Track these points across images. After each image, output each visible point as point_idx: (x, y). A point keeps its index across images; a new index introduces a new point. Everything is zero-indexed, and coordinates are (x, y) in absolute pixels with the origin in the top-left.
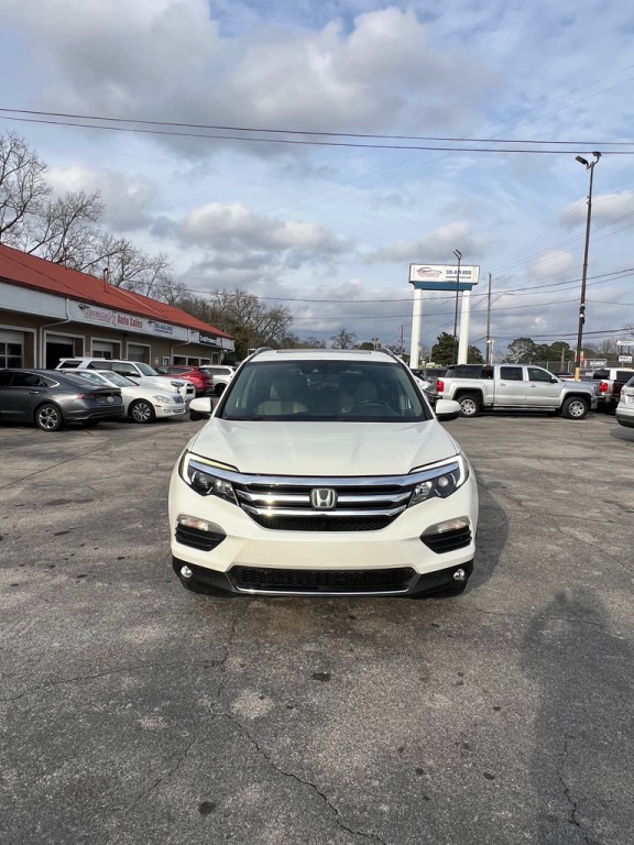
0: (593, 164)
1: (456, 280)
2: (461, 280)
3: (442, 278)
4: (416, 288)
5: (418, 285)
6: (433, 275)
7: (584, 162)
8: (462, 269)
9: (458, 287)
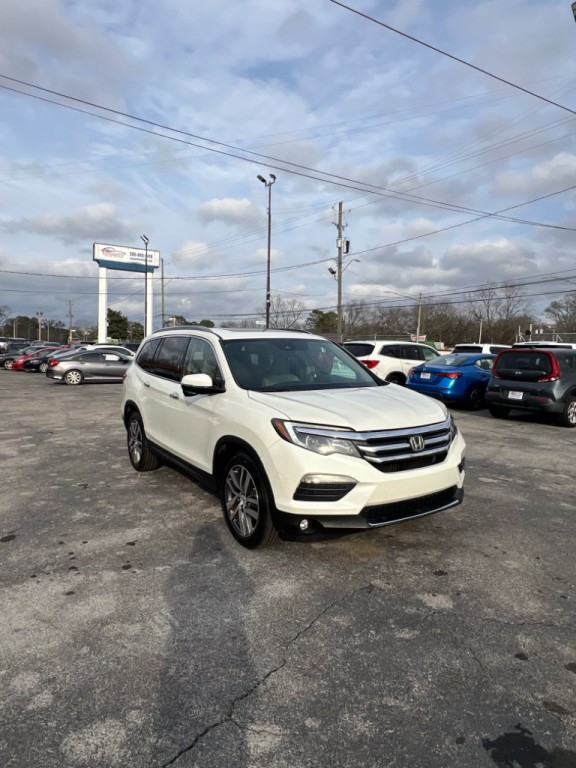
0: (270, 184)
1: (144, 263)
2: (149, 264)
3: (126, 259)
4: (100, 266)
5: (102, 263)
6: (117, 255)
7: (264, 181)
8: (149, 253)
9: (147, 269)
